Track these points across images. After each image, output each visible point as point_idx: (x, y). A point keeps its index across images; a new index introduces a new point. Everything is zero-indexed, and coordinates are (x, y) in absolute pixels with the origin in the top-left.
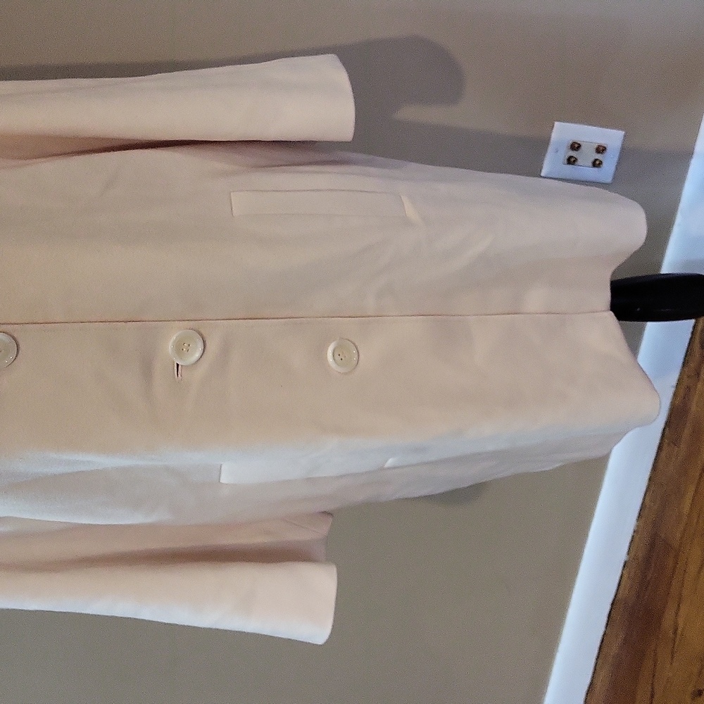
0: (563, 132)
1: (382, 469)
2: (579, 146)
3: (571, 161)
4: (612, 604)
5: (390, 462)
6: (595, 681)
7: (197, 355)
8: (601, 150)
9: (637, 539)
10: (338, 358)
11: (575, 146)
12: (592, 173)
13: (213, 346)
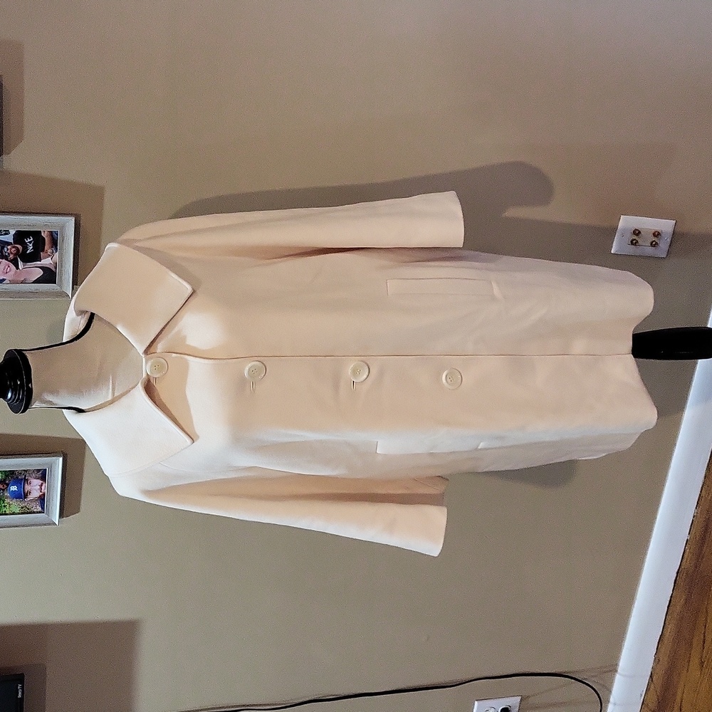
0: (627, 222)
1: (476, 449)
2: (640, 232)
3: (634, 243)
4: (677, 573)
5: (482, 445)
6: (664, 632)
7: (365, 376)
8: (657, 234)
9: (695, 523)
10: (449, 380)
11: (637, 232)
12: (650, 251)
13: (373, 371)
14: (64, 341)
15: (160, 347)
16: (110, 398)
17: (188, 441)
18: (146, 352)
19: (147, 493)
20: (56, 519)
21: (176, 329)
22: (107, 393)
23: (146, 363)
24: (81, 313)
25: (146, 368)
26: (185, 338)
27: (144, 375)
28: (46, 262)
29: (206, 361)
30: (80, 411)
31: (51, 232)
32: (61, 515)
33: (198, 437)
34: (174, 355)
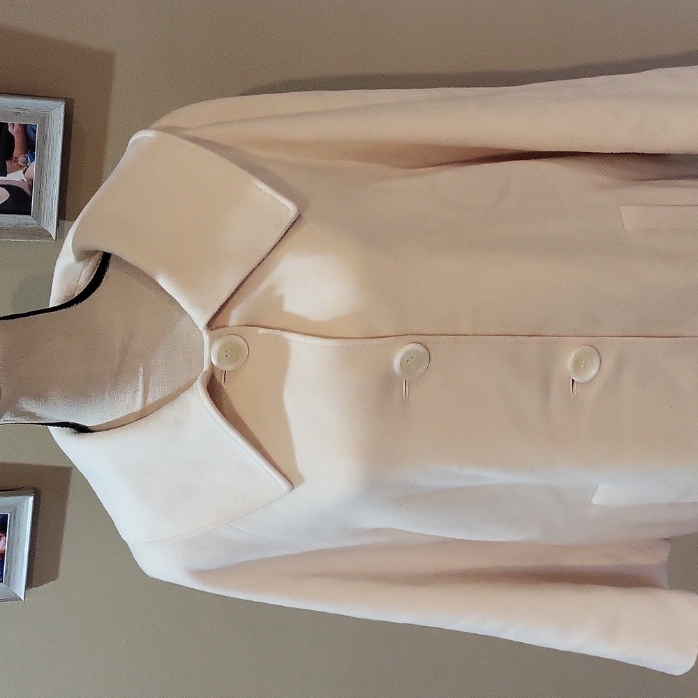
13: (608, 362)
14: (51, 305)
15: (235, 316)
16: (138, 407)
17: (283, 485)
18: (210, 325)
19: (199, 574)
20: (20, 588)
21: (265, 285)
22: (134, 398)
23: (211, 343)
24: (84, 255)
25: (210, 354)
26: (281, 300)
27: (206, 367)
28: (15, 177)
29: (326, 342)
30: (81, 429)
31: (25, 126)
32: (29, 583)
33: (301, 480)
34: (261, 331)
